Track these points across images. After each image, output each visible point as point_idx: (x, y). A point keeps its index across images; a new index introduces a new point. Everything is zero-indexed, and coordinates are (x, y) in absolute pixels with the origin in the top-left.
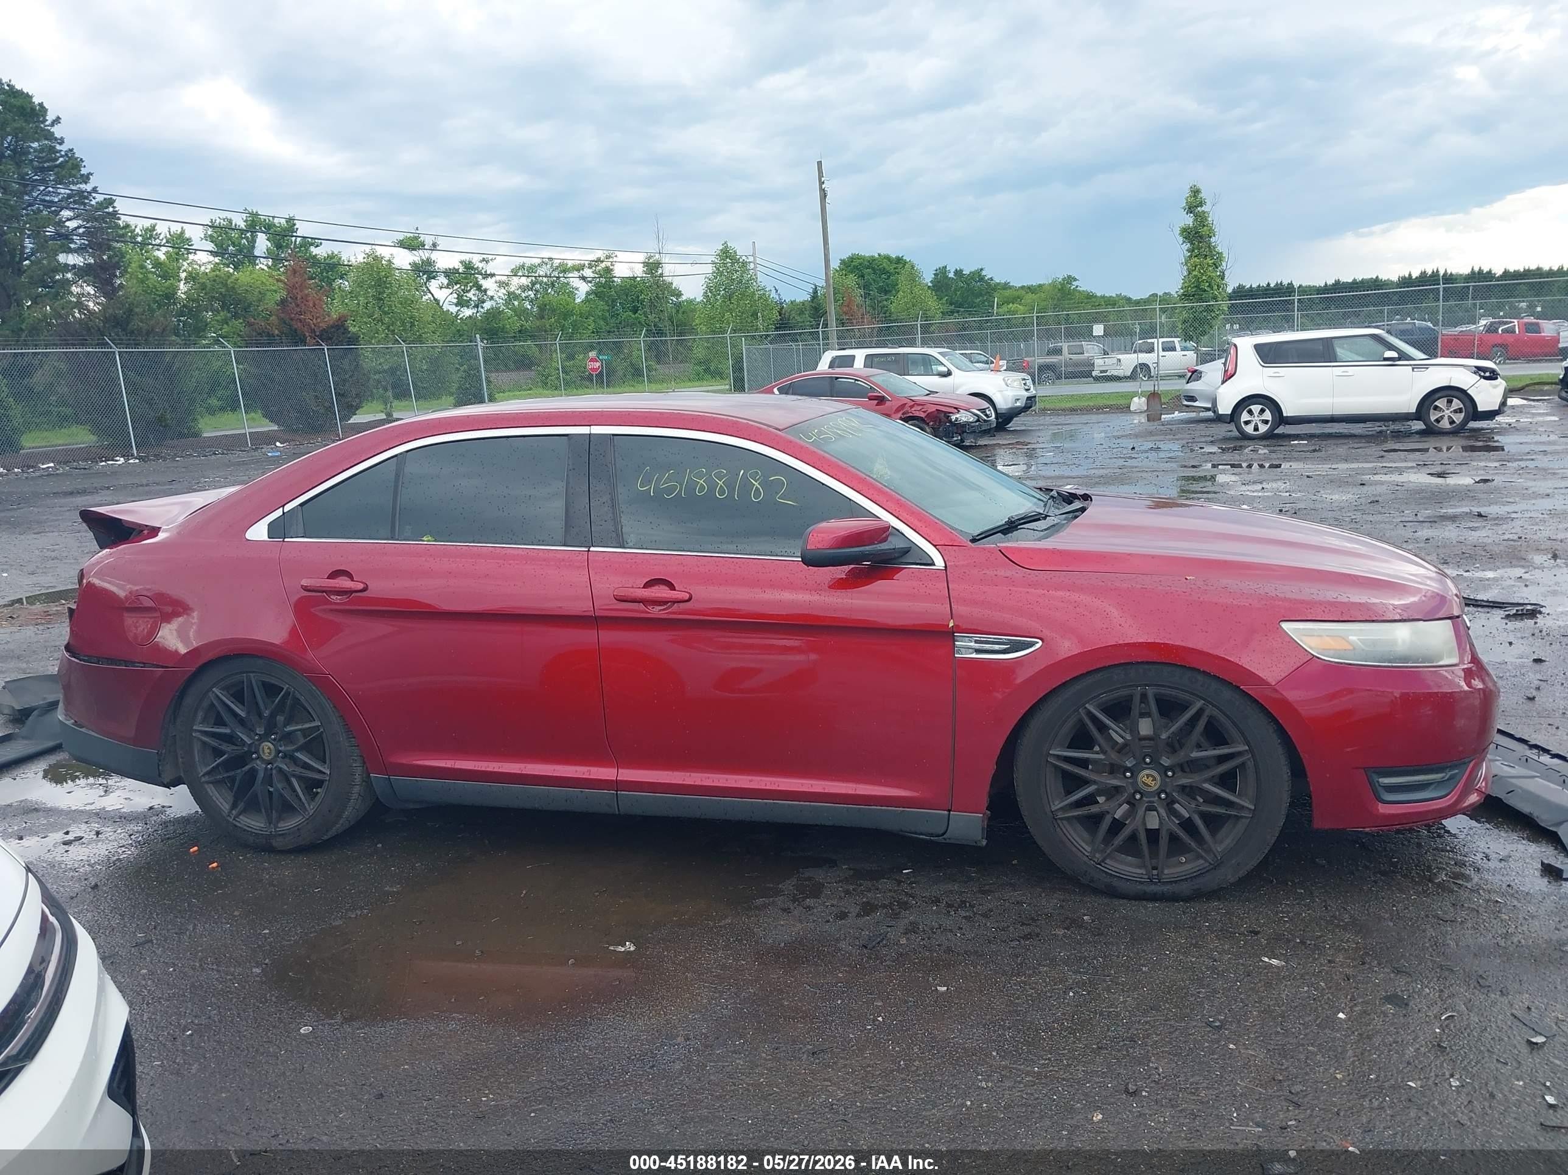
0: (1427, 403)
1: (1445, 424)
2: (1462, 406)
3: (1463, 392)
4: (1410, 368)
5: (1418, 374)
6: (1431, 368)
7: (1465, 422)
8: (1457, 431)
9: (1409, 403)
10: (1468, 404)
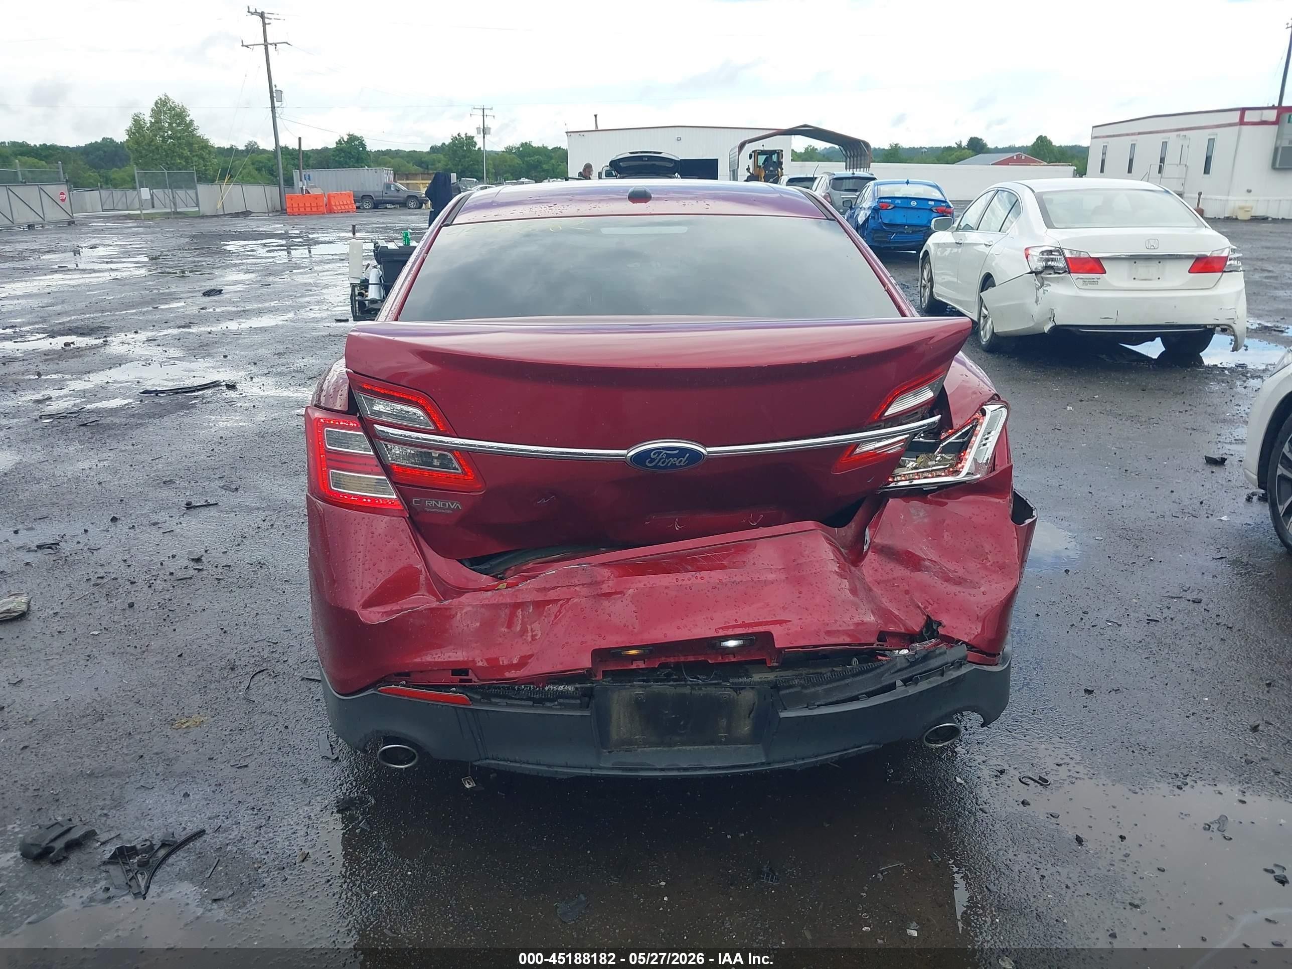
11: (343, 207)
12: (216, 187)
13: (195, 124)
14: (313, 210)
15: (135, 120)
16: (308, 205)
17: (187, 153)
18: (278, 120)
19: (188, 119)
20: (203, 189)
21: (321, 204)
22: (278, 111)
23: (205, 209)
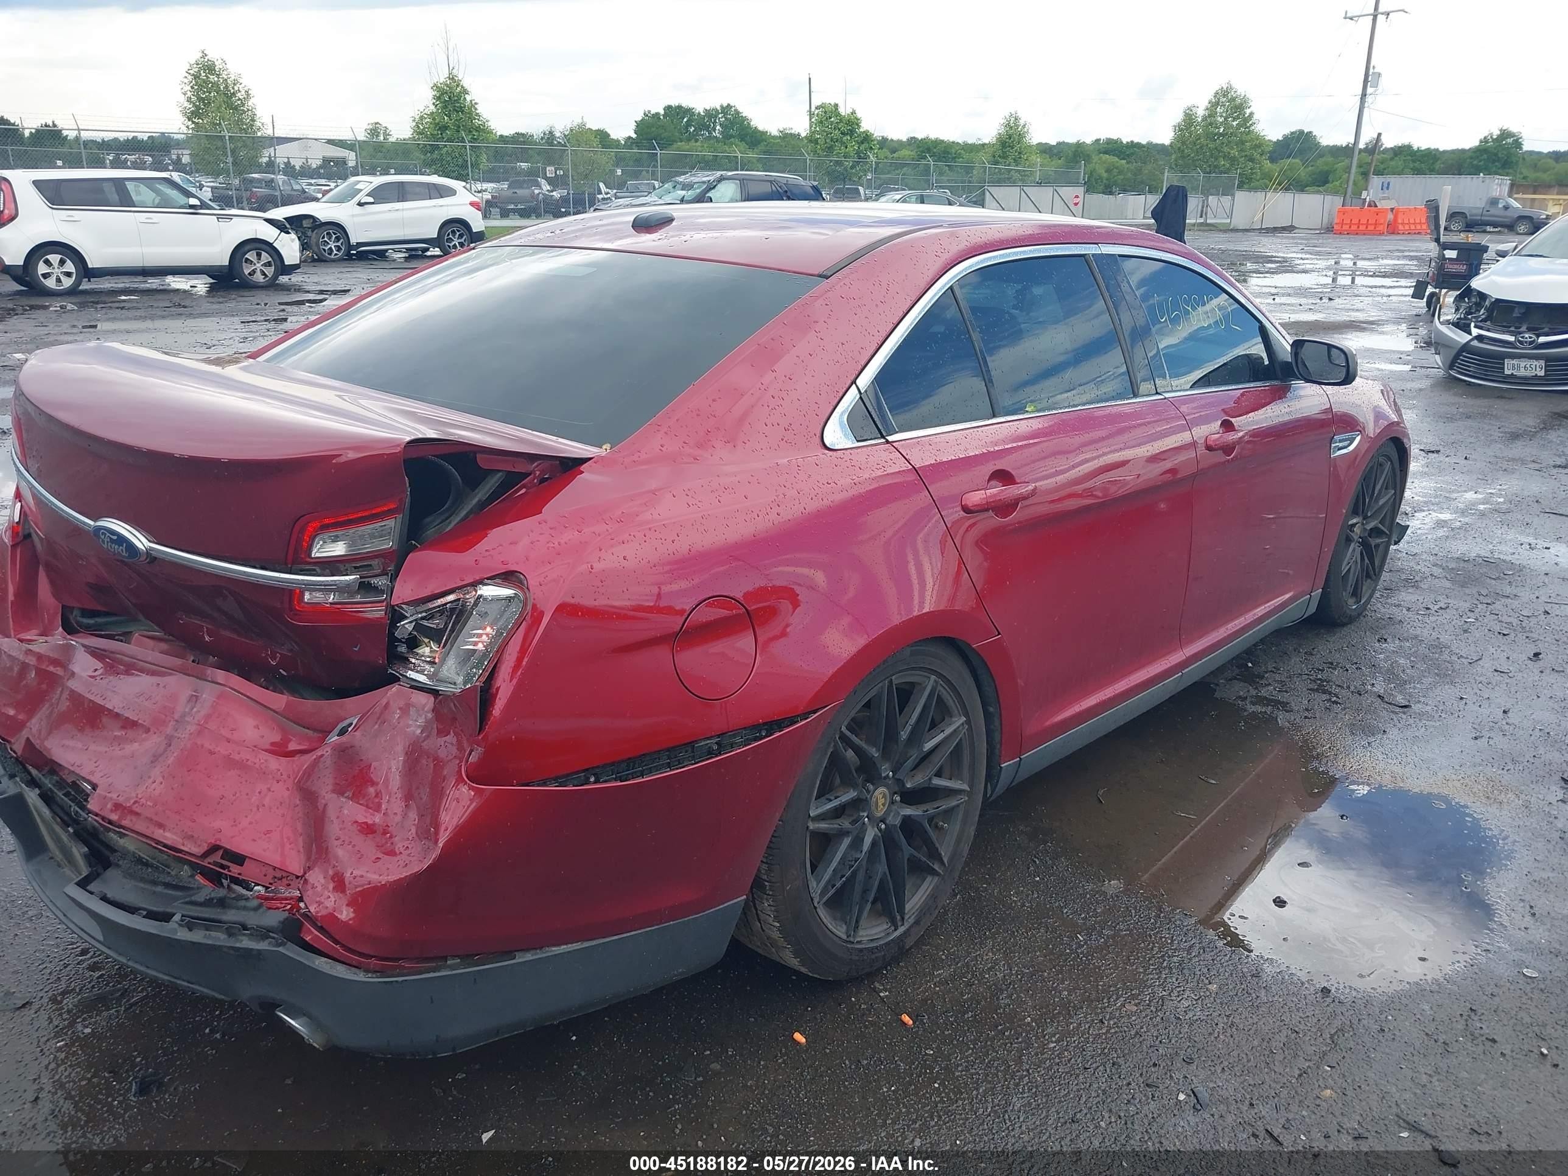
0: (238, 256)
1: (259, 278)
2: (270, 259)
3: (270, 245)
4: (215, 217)
5: (223, 224)
6: (235, 219)
7: (275, 277)
8: (272, 285)
9: (220, 256)
10: (276, 257)
11: (1413, 227)
12: (1260, 195)
13: (1255, 117)
14: (1369, 228)
15: (1186, 114)
16: (1364, 221)
17: (1235, 152)
18: (1366, 111)
19: (1248, 111)
20: (1242, 197)
21: (1382, 221)
22: (1369, 99)
23: (1239, 221)
